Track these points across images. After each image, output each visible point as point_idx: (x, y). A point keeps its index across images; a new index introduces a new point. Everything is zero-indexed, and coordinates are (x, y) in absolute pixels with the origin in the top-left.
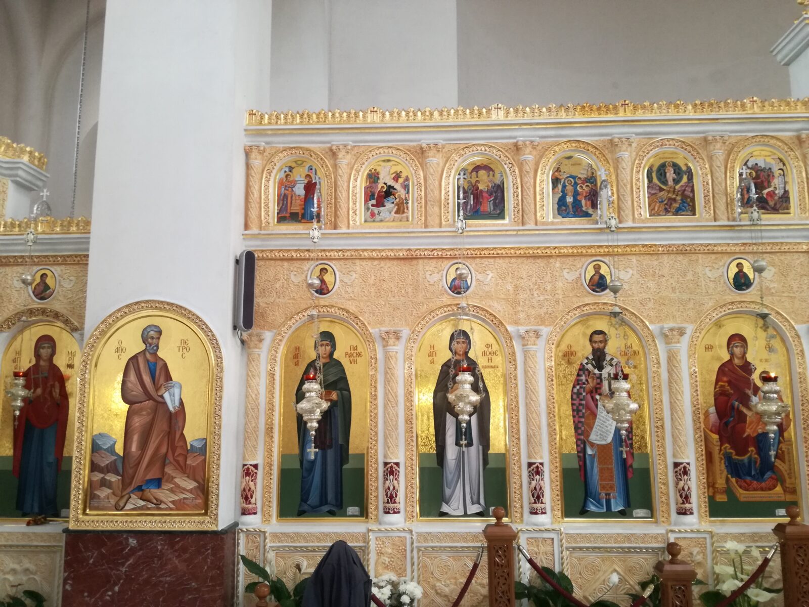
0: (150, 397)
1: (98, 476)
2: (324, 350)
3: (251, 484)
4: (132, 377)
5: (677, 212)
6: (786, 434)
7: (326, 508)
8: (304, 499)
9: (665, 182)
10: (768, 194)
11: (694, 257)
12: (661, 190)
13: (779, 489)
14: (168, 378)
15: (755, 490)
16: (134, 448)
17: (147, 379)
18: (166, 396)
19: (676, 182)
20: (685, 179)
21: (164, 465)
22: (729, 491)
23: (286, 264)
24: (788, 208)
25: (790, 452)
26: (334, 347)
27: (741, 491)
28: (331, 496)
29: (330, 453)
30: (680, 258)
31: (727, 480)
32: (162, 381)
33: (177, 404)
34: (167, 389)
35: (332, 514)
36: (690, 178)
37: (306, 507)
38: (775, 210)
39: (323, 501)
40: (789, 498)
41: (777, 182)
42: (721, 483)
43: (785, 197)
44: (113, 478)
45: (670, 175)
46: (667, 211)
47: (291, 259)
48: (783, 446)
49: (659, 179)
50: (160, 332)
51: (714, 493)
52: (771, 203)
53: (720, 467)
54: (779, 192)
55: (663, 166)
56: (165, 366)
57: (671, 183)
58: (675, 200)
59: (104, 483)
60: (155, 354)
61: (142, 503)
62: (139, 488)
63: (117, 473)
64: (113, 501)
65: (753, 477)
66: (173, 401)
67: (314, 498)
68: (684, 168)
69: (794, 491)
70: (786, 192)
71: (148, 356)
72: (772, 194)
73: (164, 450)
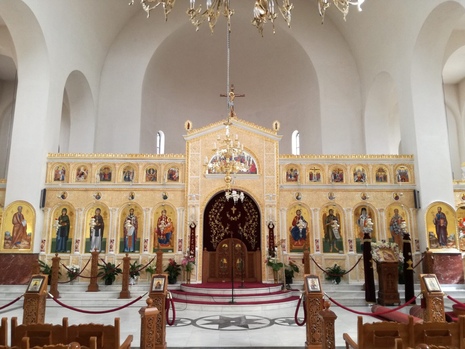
0: (19, 223)
1: (6, 241)
2: (64, 213)
3: (43, 245)
4: (15, 218)
5: (152, 181)
6: (173, 233)
7: (62, 251)
8: (57, 249)
9: (150, 173)
10: (174, 177)
11: (155, 191)
12: (149, 175)
13: (170, 246)
14: (23, 219)
15: (164, 246)
16: (15, 235)
17: (18, 219)
18: (23, 223)
19: (153, 173)
20: (155, 173)
21: (21, 239)
22: (158, 246)
23: (55, 191)
24: (178, 180)
25: (173, 238)
26: (66, 212)
27: (161, 246)
28: (63, 248)
29: (64, 238)
30: (151, 192)
31: (158, 244)
32: (22, 219)
33: (25, 225)
34: (23, 221)
35: (63, 252)
36: (156, 173)
37: (57, 251)
38: (175, 180)
39: (61, 249)
40: (172, 248)
41: (176, 174)
42: (156, 244)
43: (178, 178)
44: (9, 241)
45: (152, 171)
46: (150, 180)
47: (57, 190)
48: (172, 236)
49: (149, 173)
50: (22, 208)
51: (155, 247)
52: (175, 179)
53: (157, 241)
54: (177, 176)
55: (150, 169)
56: (23, 216)
57: (151, 173)
58: (152, 178)
59: (7, 243)
60: (20, 213)
61: (16, 247)
62: (16, 244)
63: (10, 240)
64: (9, 247)
65: (164, 243)
66: (24, 224)
67: (59, 249)
68: (155, 170)
69: (173, 246)
70: (178, 176)
71: (19, 213)
72: (175, 177)
73: (21, 235)
